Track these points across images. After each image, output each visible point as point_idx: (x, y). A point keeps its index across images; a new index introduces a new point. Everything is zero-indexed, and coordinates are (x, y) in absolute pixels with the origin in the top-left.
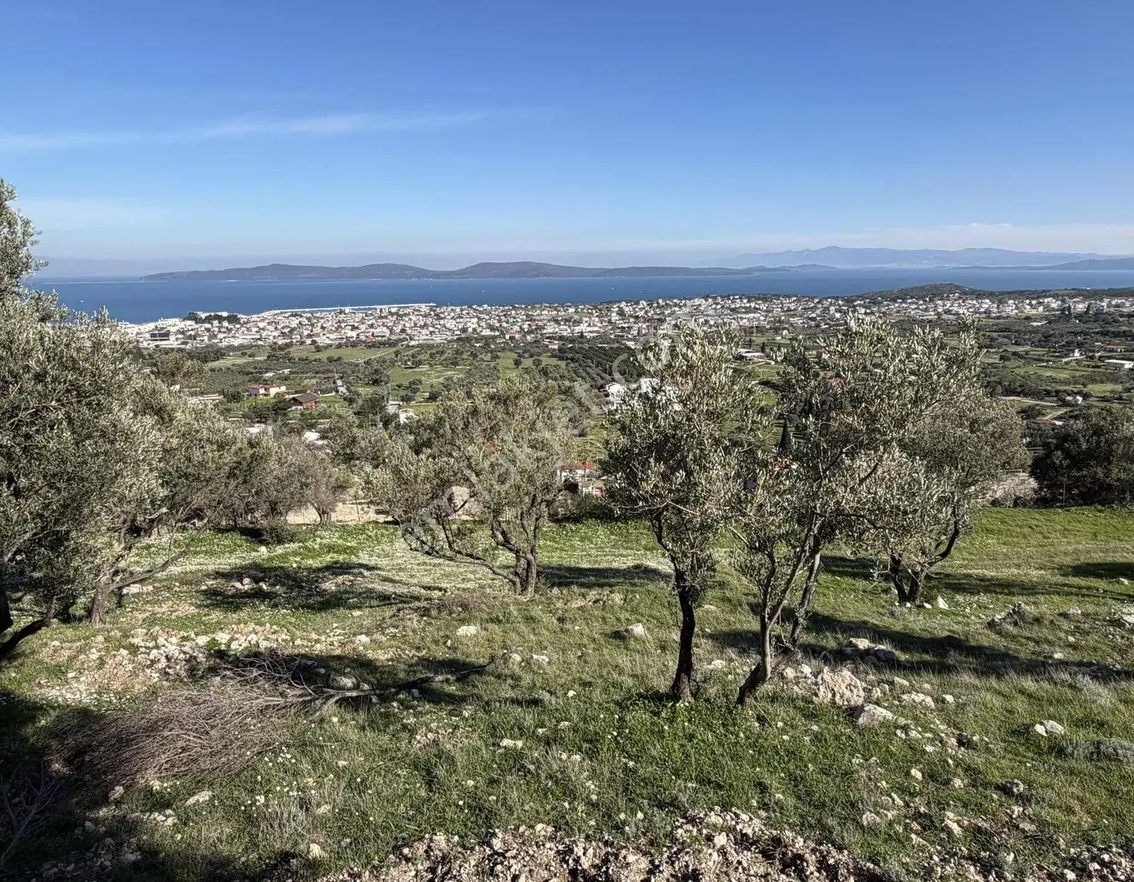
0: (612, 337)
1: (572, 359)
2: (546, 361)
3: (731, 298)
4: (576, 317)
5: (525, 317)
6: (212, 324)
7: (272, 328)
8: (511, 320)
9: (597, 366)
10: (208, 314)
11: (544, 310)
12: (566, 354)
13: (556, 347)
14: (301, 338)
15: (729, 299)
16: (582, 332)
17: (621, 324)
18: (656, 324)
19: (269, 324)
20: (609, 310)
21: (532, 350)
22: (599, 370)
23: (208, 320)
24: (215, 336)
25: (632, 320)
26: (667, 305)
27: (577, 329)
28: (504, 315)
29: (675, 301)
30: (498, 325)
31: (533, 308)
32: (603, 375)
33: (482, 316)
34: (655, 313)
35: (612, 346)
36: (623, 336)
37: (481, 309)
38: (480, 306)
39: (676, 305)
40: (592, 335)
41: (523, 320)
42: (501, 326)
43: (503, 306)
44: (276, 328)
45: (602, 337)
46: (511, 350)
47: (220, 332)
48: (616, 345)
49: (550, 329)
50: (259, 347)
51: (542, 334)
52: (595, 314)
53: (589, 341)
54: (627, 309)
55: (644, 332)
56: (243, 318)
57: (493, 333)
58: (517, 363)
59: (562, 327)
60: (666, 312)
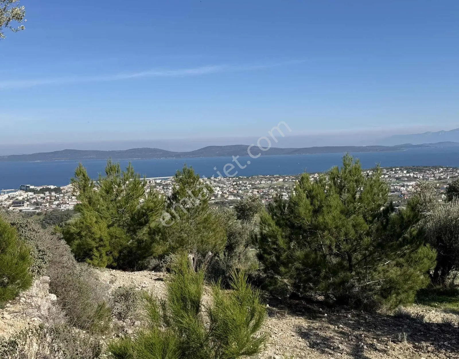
3: (394, 169)
6: (45, 194)
31: (253, 179)
47: (50, 199)
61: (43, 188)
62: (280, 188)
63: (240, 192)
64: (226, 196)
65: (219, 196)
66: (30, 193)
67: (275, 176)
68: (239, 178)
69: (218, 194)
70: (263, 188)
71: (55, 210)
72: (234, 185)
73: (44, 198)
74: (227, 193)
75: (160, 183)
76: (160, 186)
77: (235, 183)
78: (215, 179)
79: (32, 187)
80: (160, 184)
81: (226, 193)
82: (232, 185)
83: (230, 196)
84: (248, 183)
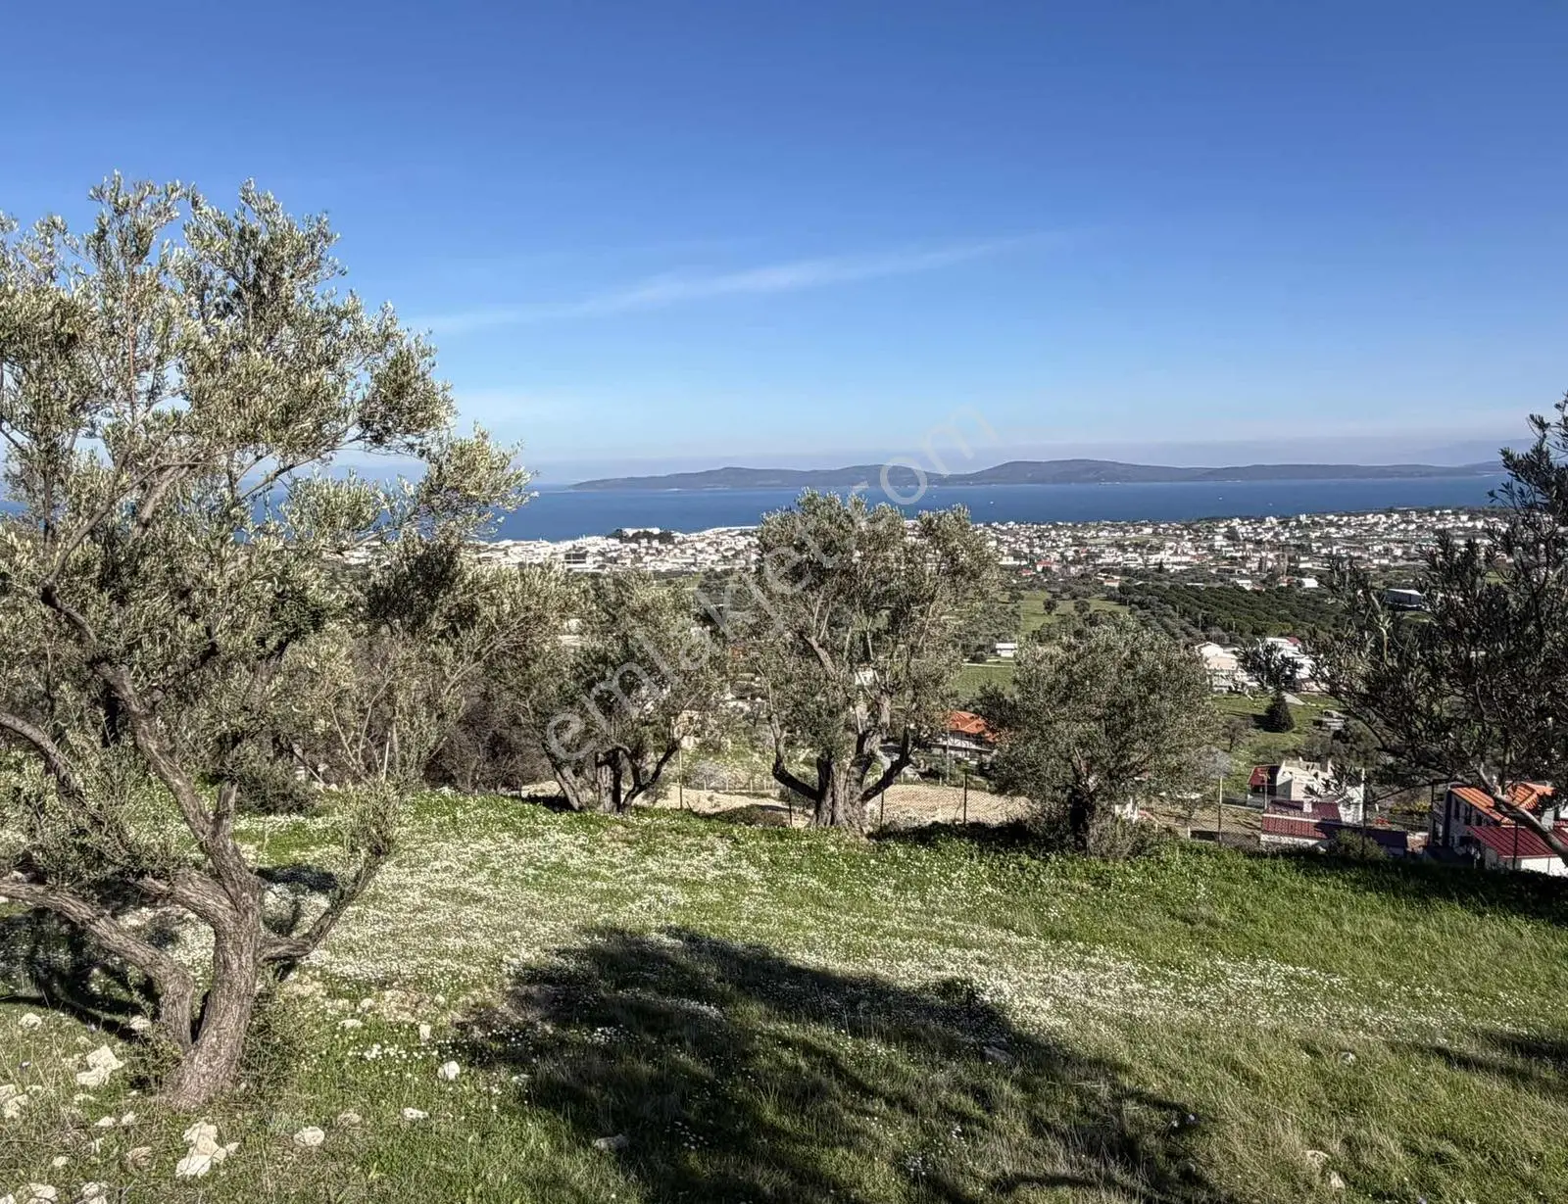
0: (1214, 571)
1: (1141, 605)
2: (1096, 604)
3: (1437, 512)
4: (1155, 541)
5: (1070, 540)
7: (711, 550)
8: (1049, 544)
9: (1182, 616)
10: (635, 531)
11: (1102, 530)
12: (1131, 596)
13: (1116, 585)
14: (747, 563)
15: (1434, 515)
16: (1161, 564)
17: (1231, 552)
18: (1292, 554)
19: (709, 544)
20: (1210, 530)
21: (1076, 588)
22: (1185, 623)
23: (636, 538)
24: (641, 559)
25: (1249, 546)
26: (1314, 523)
27: (1154, 559)
28: (1039, 537)
29: (1330, 517)
30: (1027, 551)
31: (1086, 527)
32: (1192, 630)
33: (1005, 538)
34: (1293, 537)
35: (1211, 585)
36: (1232, 571)
37: (1005, 528)
38: (1003, 524)
39: (1330, 524)
40: (1178, 568)
41: (1067, 545)
42: (1031, 552)
43: (1038, 524)
44: (717, 551)
45: (1194, 572)
46: (1040, 588)
47: (647, 554)
48: (1219, 584)
49: (1109, 557)
50: (690, 574)
51: (1095, 565)
52: (1187, 538)
53: (1172, 577)
54: (1243, 530)
55: (1269, 564)
56: (679, 536)
57: (1018, 563)
58: (1049, 606)
59: (1129, 555)
60: (1313, 535)
61: (638, 533)
66: (615, 542)
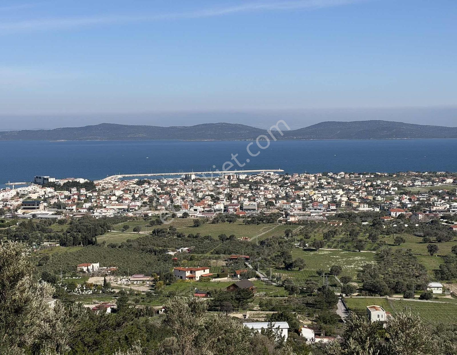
5: (397, 189)
6: (70, 192)
7: (130, 197)
8: (383, 192)
11: (414, 180)
19: (122, 190)
33: (346, 186)
37: (339, 178)
41: (397, 193)
42: (374, 199)
44: (134, 197)
47: (80, 200)
49: (440, 205)
51: (431, 211)
59: (451, 203)
61: (69, 182)
62: (448, 194)
63: (379, 198)
64: (355, 205)
65: (343, 204)
66: (49, 190)
67: (439, 173)
68: (376, 176)
69: (341, 201)
70: (418, 193)
71: (85, 217)
72: (367, 187)
73: (69, 198)
74: (357, 199)
75: (245, 180)
76: (245, 184)
77: (369, 184)
78: (336, 176)
79: (52, 180)
80: (245, 182)
81: (354, 200)
82: (365, 187)
83: (362, 205)
84: (391, 185)
